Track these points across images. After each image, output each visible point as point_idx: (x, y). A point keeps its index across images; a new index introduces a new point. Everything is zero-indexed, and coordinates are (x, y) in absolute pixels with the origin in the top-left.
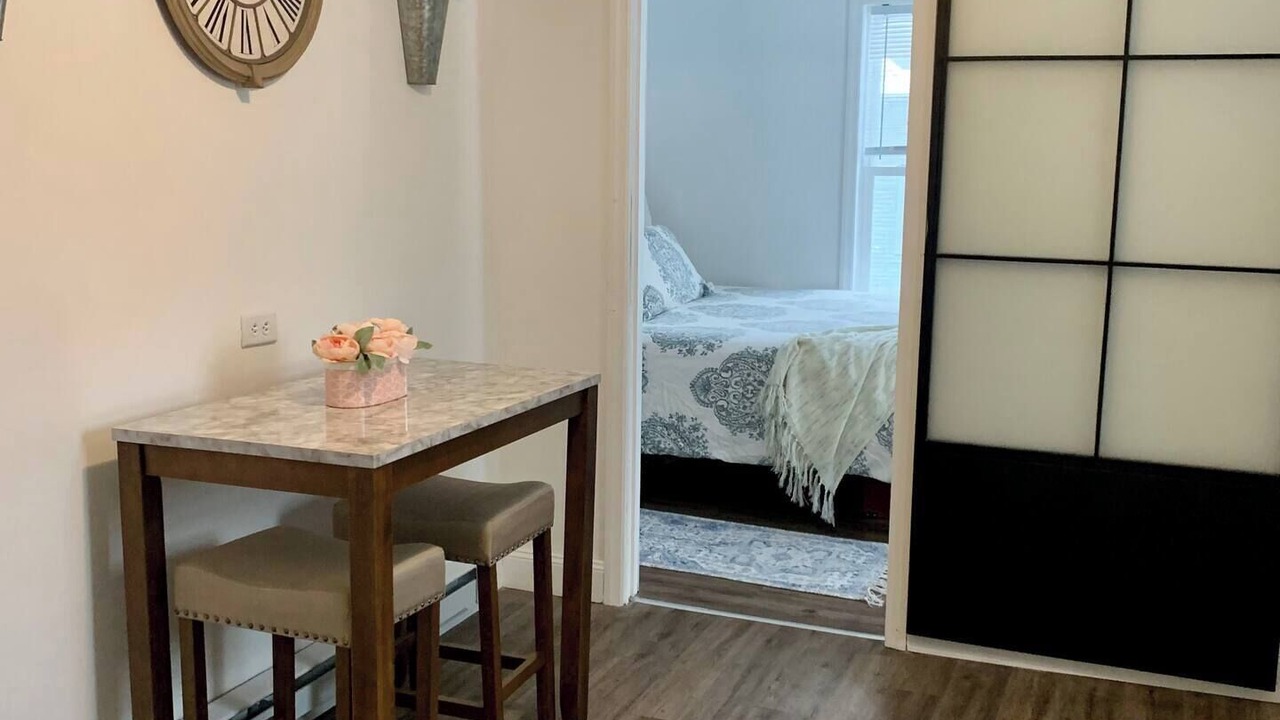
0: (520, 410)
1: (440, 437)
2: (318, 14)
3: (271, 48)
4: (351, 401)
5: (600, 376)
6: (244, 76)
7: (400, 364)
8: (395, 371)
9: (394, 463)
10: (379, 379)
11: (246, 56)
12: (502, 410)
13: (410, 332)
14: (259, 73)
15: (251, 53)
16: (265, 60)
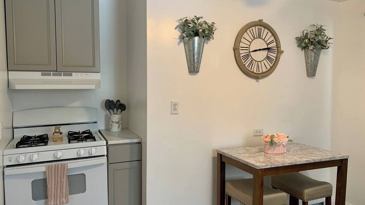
0: (312, 162)
1: (281, 165)
2: (278, 62)
3: (265, 70)
4: (269, 152)
5: (349, 156)
6: (257, 77)
7: (283, 145)
8: (282, 146)
9: (264, 169)
10: (276, 147)
11: (258, 72)
12: (305, 161)
13: (288, 137)
14: (260, 76)
15: (259, 71)
16: (263, 73)
